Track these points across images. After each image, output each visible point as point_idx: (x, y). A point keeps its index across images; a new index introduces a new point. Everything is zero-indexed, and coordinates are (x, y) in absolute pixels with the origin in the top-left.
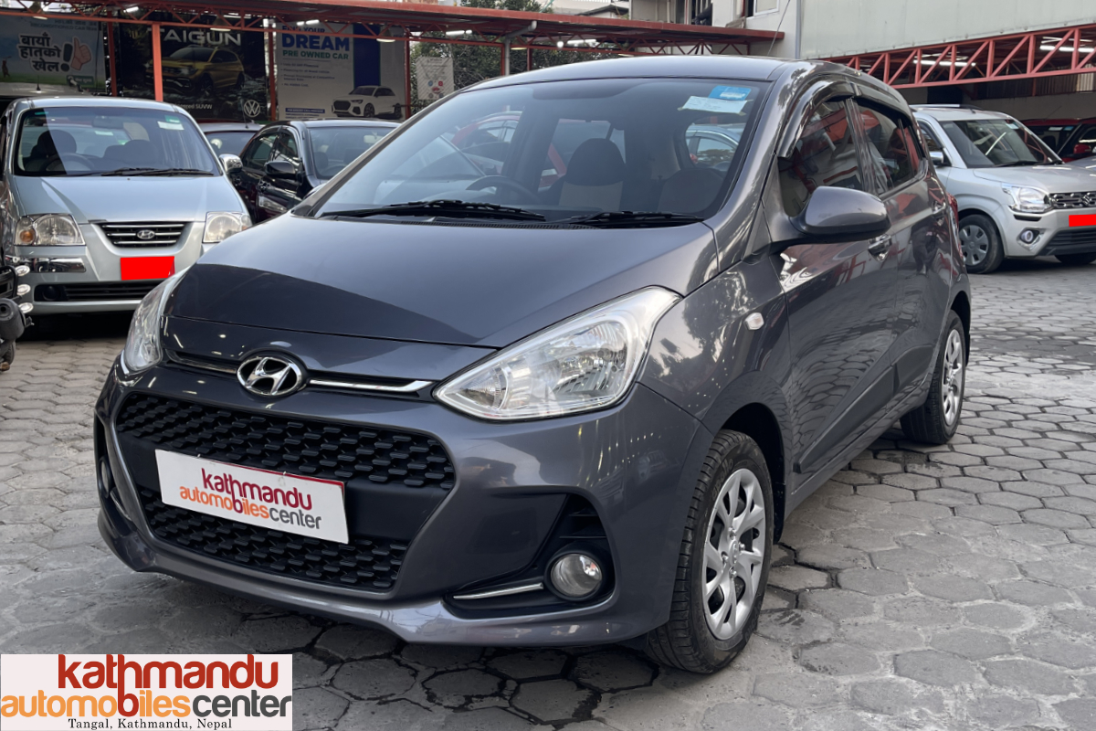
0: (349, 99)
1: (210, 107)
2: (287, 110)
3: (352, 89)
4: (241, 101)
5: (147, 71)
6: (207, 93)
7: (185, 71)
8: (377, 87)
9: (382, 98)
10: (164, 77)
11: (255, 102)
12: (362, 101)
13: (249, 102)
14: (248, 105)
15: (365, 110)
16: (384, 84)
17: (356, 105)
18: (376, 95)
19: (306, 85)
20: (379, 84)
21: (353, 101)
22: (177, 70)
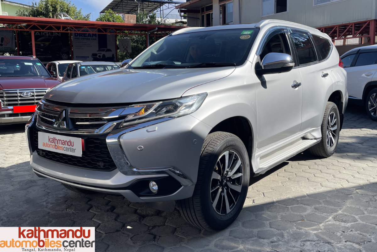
0: (97, 53)
1: (51, 57)
2: (76, 57)
3: (98, 50)
4: (61, 54)
5: (29, 45)
6: (50, 52)
7: (42, 45)
8: (106, 49)
9: (108, 52)
10: (36, 47)
11: (66, 55)
12: (101, 53)
13: (64, 54)
14: (63, 56)
15: (102, 56)
16: (108, 48)
17: (99, 55)
18: (106, 51)
19: (83, 49)
20: (107, 48)
21: (98, 53)
22: (40, 45)
